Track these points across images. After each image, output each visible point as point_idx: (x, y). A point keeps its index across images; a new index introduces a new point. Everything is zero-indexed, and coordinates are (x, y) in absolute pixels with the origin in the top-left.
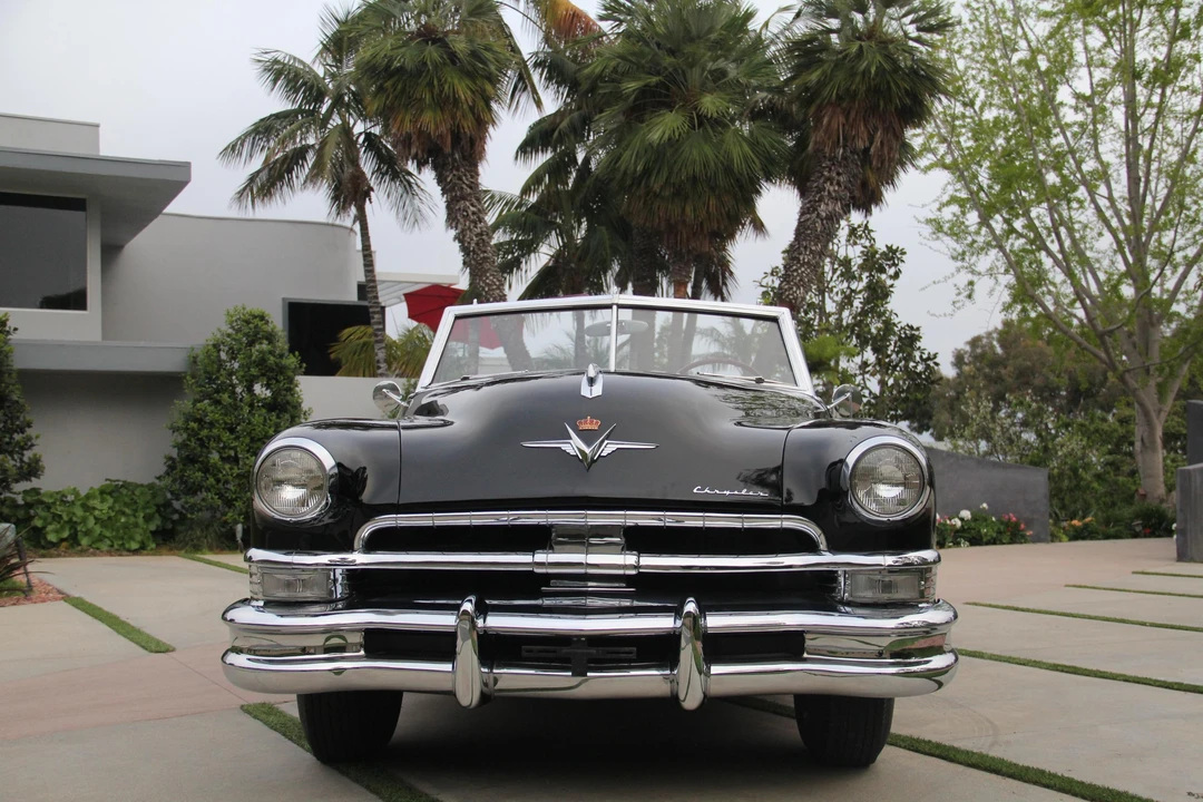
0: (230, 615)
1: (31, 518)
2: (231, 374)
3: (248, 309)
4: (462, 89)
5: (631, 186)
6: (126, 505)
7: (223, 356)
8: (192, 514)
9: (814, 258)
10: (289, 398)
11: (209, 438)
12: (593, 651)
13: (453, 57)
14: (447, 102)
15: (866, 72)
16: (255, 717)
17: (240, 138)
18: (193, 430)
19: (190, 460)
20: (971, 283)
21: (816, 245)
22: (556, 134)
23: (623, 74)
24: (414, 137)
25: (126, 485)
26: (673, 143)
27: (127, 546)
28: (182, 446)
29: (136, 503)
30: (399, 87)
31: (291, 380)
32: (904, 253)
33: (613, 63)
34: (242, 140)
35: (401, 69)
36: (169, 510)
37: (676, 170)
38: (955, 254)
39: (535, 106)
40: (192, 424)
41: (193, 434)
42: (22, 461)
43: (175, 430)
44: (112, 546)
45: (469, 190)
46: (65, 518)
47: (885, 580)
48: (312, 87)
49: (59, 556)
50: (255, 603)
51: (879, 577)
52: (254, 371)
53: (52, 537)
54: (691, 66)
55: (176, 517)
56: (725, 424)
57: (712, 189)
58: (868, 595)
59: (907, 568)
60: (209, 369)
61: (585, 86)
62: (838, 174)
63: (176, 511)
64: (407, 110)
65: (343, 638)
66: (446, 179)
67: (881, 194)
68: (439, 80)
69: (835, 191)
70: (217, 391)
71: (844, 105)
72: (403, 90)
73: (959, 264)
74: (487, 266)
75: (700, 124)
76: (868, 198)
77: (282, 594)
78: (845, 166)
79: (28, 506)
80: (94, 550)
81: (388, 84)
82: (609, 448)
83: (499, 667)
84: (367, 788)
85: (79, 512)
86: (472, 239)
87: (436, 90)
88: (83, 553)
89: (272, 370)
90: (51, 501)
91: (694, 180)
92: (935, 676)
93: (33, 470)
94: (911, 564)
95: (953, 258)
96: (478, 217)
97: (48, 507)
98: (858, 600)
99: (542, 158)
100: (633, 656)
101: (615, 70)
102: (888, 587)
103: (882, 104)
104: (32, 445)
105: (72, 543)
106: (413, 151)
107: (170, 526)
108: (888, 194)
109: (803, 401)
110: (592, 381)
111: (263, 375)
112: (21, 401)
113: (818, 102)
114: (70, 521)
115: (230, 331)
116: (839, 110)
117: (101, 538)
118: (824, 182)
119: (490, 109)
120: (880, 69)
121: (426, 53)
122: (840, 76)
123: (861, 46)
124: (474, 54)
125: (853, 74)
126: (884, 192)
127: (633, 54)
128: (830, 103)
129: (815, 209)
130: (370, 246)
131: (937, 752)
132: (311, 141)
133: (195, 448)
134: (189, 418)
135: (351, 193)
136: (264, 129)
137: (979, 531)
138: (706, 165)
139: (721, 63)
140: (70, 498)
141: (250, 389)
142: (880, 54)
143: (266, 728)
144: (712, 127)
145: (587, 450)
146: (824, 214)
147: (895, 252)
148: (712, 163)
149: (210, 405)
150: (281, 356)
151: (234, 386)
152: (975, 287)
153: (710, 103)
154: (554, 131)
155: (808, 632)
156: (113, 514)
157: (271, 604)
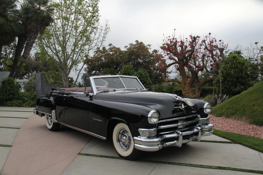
71: (36, 22)
78: (36, 33)
91: (6, 32)
118: (32, 36)
128: (33, 21)
138: (9, 30)
146: (32, 41)
153: (10, 17)
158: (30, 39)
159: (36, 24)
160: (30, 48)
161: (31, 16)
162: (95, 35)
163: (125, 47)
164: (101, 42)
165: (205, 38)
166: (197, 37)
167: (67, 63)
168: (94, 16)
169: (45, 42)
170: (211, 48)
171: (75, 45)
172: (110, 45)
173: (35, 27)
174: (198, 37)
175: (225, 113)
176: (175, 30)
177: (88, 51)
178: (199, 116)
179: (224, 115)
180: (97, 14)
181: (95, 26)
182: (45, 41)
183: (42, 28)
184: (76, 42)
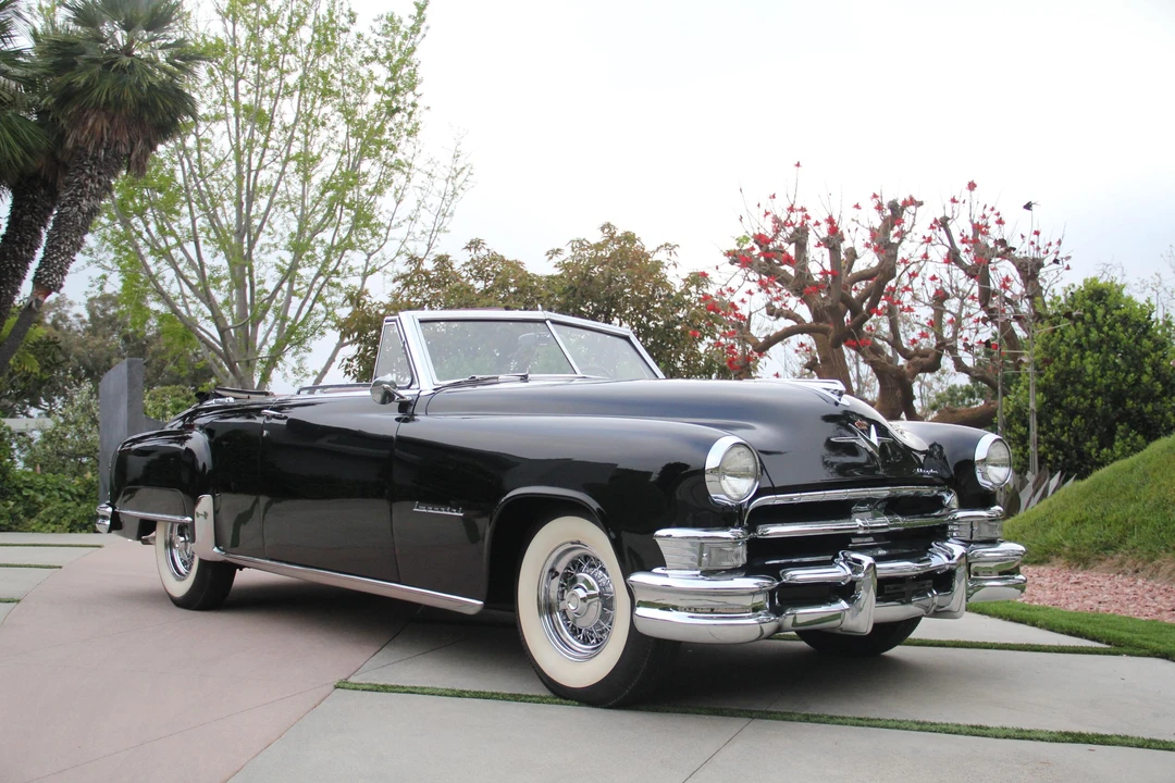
9: (74, 248)
20: (104, 277)
21: (76, 237)
62: (99, 173)
69: (95, 188)
71: (111, 112)
78: (106, 167)
103: (146, 117)
116: (104, 115)
118: (86, 179)
128: (96, 107)
129: (77, 203)
145: (876, 444)
146: (87, 209)
158: (77, 196)
159: (111, 122)
160: (72, 242)
161: (87, 83)
162: (398, 203)
163: (548, 254)
164: (427, 239)
165: (949, 205)
166: (906, 204)
167: (256, 338)
168: (398, 110)
169: (148, 230)
170: (978, 254)
171: (299, 247)
172: (475, 244)
173: (102, 139)
174: (912, 202)
175: (1067, 543)
176: (798, 165)
177: (363, 283)
178: (950, 499)
179: (1059, 555)
180: (410, 98)
181: (399, 156)
182: (146, 224)
183: (140, 146)
184: (301, 230)
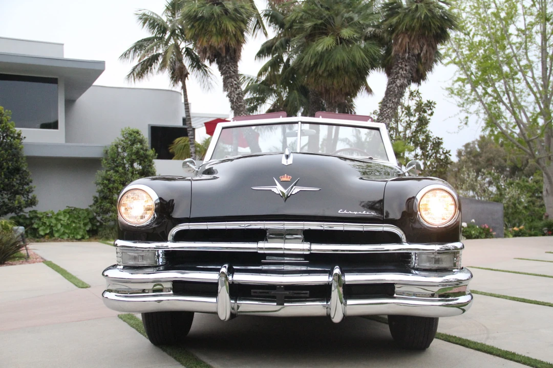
0: (106, 273)
1: (32, 224)
2: (123, 158)
3: (131, 129)
4: (231, 27)
5: (308, 72)
6: (75, 218)
7: (120, 150)
8: (105, 223)
9: (394, 105)
10: (150, 169)
11: (113, 188)
12: (287, 293)
13: (226, 11)
14: (223, 32)
15: (419, 18)
16: (124, 321)
17: (128, 50)
18: (106, 184)
19: (105, 198)
20: (467, 118)
21: (395, 99)
22: (274, 48)
23: (305, 20)
24: (208, 49)
25: (75, 209)
26: (328, 51)
27: (76, 237)
28: (100, 192)
29: (80, 217)
30: (201, 25)
31: (151, 161)
32: (435, 104)
33: (300, 14)
34: (129, 51)
35: (202, 17)
36: (95, 221)
37: (329, 63)
38: (459, 104)
39: (264, 35)
40: (105, 182)
41: (106, 186)
42: (28, 198)
43: (97, 184)
44: (69, 237)
45: (233, 74)
46: (48, 224)
47: (436, 257)
48: (161, 26)
49: (45, 241)
50: (118, 267)
51: (433, 256)
52: (134, 157)
53: (42, 233)
54: (337, 15)
55: (98, 224)
56: (355, 179)
57: (347, 73)
58: (427, 265)
59: (446, 252)
60: (113, 156)
61: (287, 26)
62: (406, 66)
63: (98, 221)
64: (205, 36)
65: (161, 285)
66: (222, 68)
67: (426, 74)
68: (220, 22)
69: (404, 74)
70: (117, 166)
71: (409, 33)
72: (203, 27)
73: (461, 108)
74: (242, 109)
75: (341, 43)
76: (419, 77)
77: (131, 263)
78: (409, 62)
79: (31, 218)
80: (61, 239)
81: (196, 24)
82: (296, 190)
83: (240, 300)
84: (175, 358)
85: (54, 221)
86: (235, 96)
87: (218, 27)
88: (55, 240)
89: (142, 157)
90: (41, 216)
91: (338, 68)
92: (461, 306)
93: (33, 202)
94: (449, 249)
95: (459, 106)
96: (238, 86)
97: (40, 219)
98: (422, 268)
99: (267, 59)
100: (307, 295)
101: (301, 17)
102: (437, 261)
103: (427, 33)
104: (32, 191)
105: (51, 236)
106: (208, 55)
107: (95, 228)
108: (429, 75)
109: (392, 168)
110: (287, 157)
111: (138, 159)
112: (27, 170)
113: (397, 32)
114: (50, 225)
115: (123, 139)
116: (406, 35)
117: (64, 233)
118: (399, 69)
119: (243, 35)
120: (426, 16)
121: (214, 10)
122: (407, 19)
123: (417, 6)
124: (236, 10)
125: (413, 19)
126: (427, 75)
127: (310, 10)
128: (402, 32)
129: (395, 82)
130: (187, 100)
131: (460, 342)
132: (161, 51)
133: (106, 193)
134: (105, 178)
135: (179, 75)
136: (139, 46)
137: (471, 232)
138: (343, 61)
139: (351, 14)
140: (50, 215)
141: (132, 166)
142: (426, 9)
143: (129, 327)
144: (346, 44)
145: (285, 191)
146: (399, 85)
147: (431, 103)
148: (346, 62)
149: (114, 173)
150: (146, 150)
151: (124, 164)
152: (469, 119)
153: (346, 33)
154: (272, 46)
155: (396, 284)
156: (69, 223)
157: (127, 268)
159: (410, 38)
161: (397, 22)
173: (406, 48)
